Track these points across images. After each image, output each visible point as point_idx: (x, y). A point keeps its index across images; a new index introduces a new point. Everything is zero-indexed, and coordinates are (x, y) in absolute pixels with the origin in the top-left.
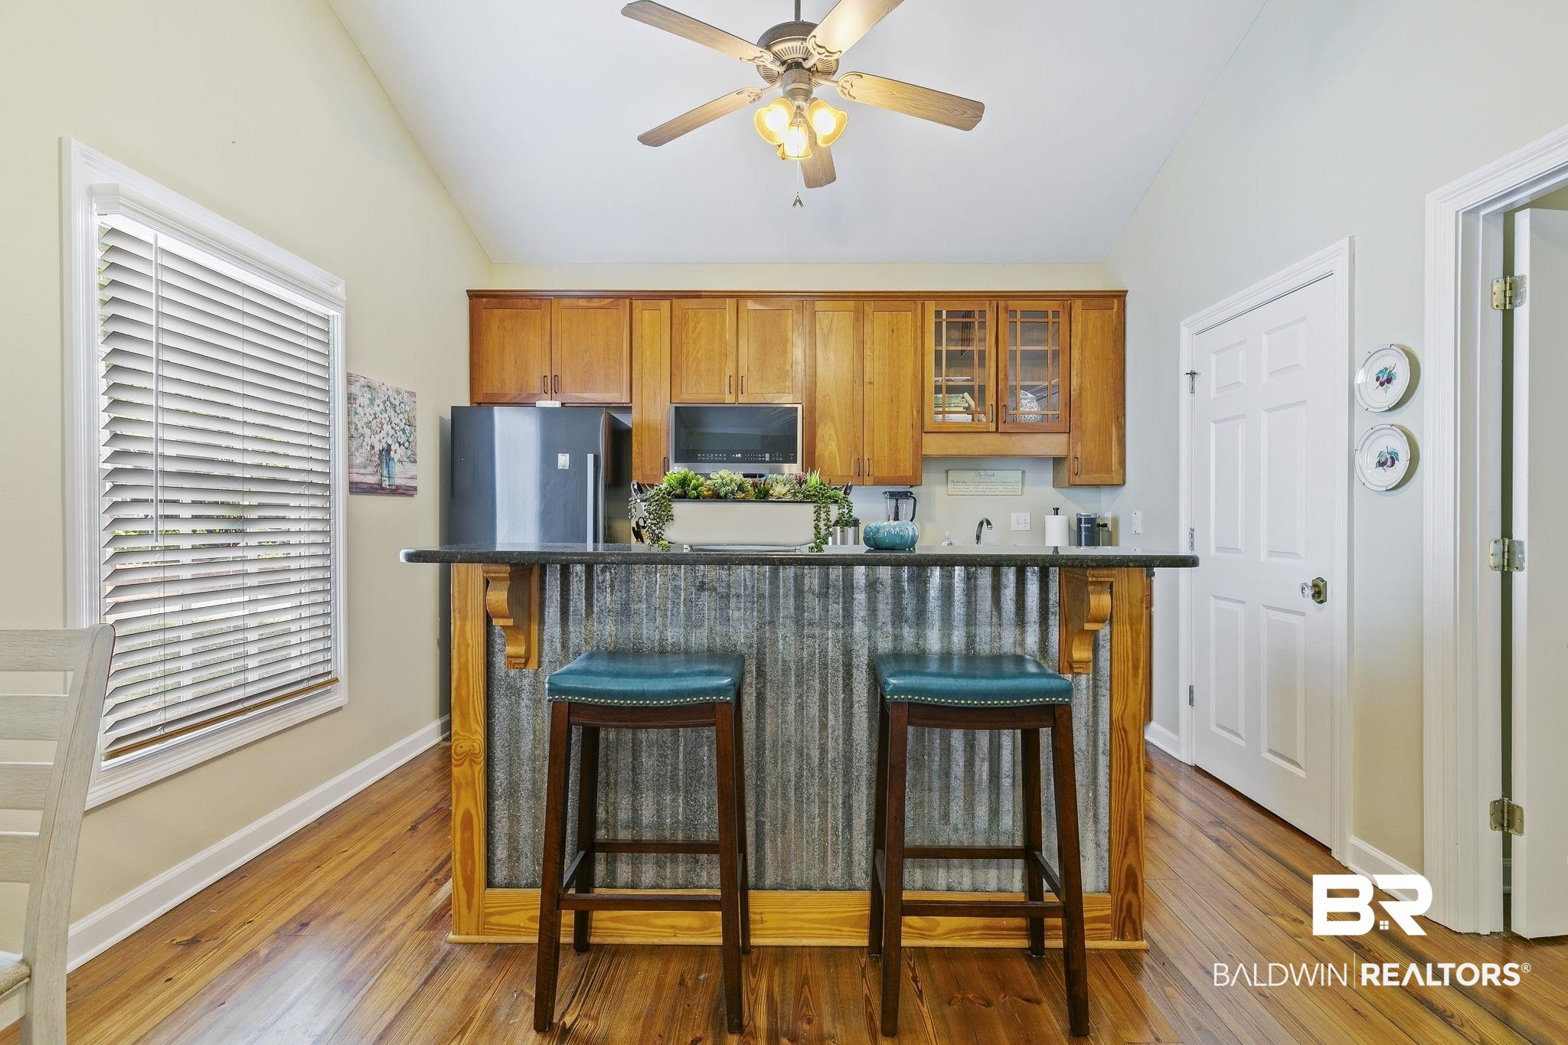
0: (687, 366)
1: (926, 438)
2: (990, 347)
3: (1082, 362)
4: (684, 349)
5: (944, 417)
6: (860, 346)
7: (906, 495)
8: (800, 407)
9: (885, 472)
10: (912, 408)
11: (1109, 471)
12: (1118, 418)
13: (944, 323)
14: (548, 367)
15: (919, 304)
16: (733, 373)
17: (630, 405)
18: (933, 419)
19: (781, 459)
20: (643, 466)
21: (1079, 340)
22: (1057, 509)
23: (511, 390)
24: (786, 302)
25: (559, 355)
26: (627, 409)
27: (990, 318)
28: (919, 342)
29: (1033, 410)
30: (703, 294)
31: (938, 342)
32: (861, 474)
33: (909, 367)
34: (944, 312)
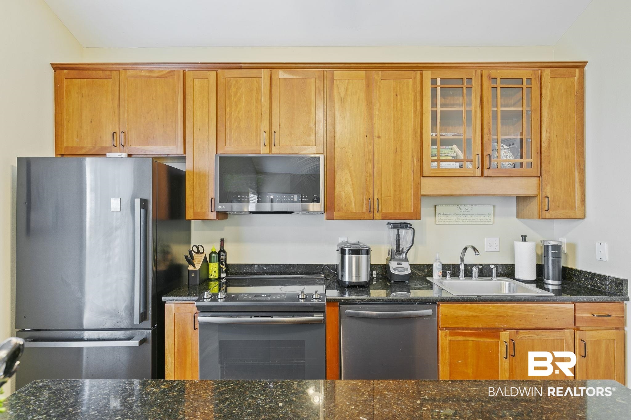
0: (230, 124)
1: (424, 181)
2: (476, 107)
3: (551, 119)
4: (228, 110)
5: (439, 165)
6: (370, 105)
7: (406, 226)
8: (322, 157)
9: (390, 209)
10: (413, 157)
11: (573, 207)
12: (580, 164)
13: (438, 89)
14: (117, 125)
15: (418, 73)
16: (267, 129)
17: (184, 156)
18: (430, 166)
19: (307, 199)
20: (194, 205)
21: (548, 101)
22: (525, 237)
23: (88, 145)
24: (310, 73)
25: (126, 116)
26: (182, 159)
27: (476, 84)
28: (418, 104)
29: (509, 158)
30: (243, 65)
31: (434, 104)
32: (372, 210)
33: (410, 123)
34: (438, 80)
